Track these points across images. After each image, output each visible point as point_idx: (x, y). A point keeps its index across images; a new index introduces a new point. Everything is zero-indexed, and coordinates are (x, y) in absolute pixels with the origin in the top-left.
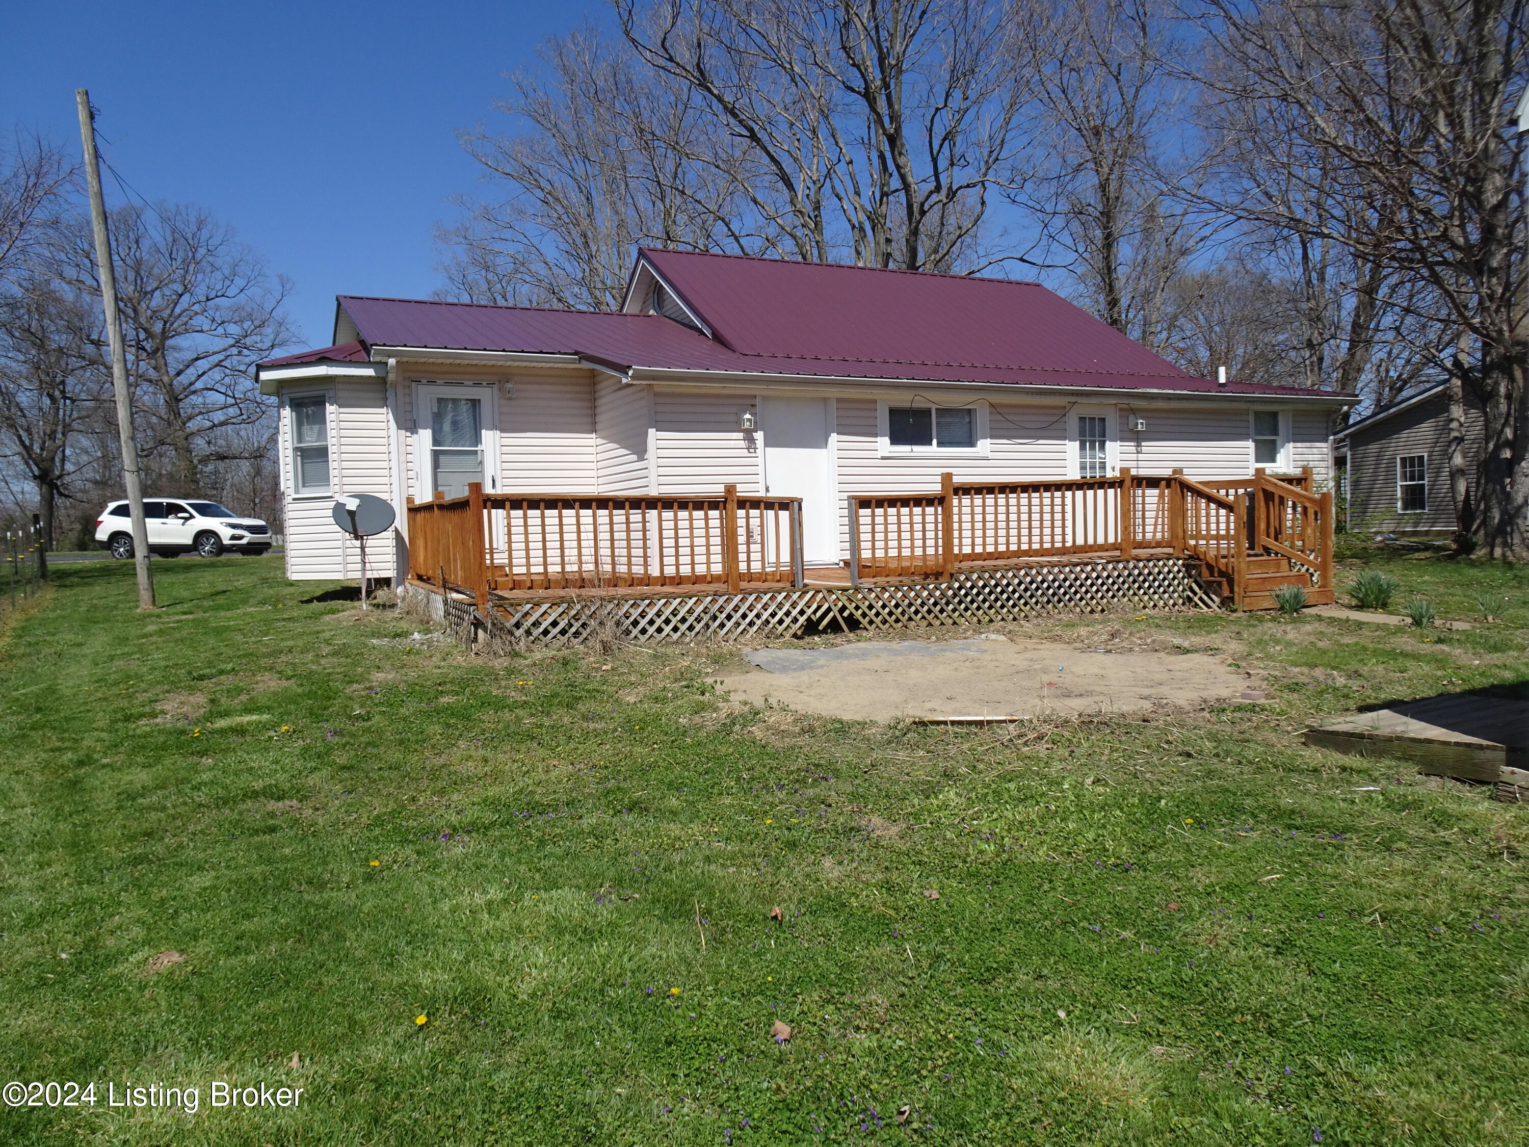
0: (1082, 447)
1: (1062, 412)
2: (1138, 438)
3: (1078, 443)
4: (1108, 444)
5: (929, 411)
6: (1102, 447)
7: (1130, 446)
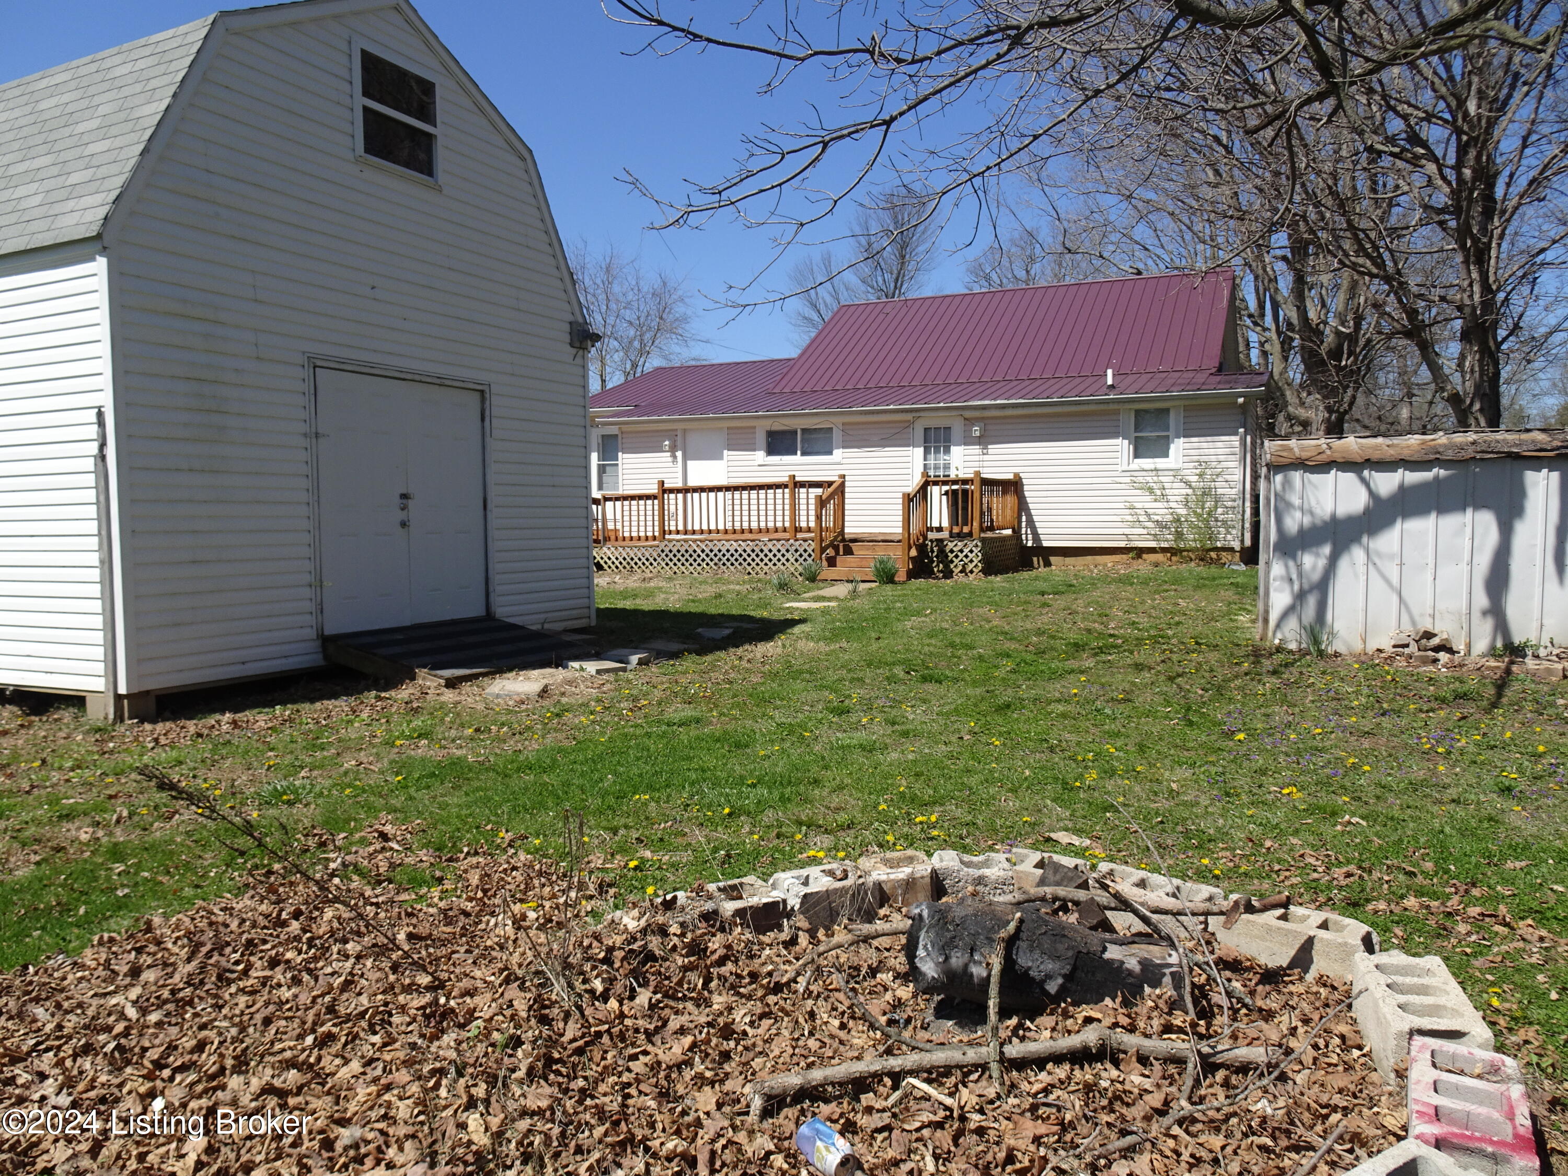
0: (927, 452)
1: (909, 425)
2: (983, 441)
3: (922, 449)
4: (953, 448)
5: (795, 432)
6: (947, 451)
7: (975, 449)
